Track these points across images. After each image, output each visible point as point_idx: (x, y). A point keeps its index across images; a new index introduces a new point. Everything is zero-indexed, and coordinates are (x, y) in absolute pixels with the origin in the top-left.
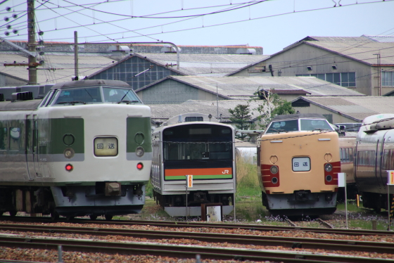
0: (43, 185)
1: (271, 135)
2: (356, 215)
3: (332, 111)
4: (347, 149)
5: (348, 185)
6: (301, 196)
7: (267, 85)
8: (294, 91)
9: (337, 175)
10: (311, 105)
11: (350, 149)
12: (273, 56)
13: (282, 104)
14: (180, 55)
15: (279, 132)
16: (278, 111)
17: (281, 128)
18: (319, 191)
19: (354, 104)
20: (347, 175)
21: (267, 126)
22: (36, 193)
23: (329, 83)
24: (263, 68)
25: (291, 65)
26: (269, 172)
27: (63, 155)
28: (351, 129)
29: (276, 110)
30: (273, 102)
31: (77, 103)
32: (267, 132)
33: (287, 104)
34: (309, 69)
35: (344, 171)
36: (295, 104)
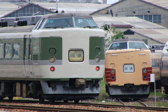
0: (35, 80)
1: (111, 51)
2: (161, 99)
3: (147, 37)
4: (156, 60)
5: (156, 81)
6: (129, 87)
7: (109, 22)
8: (125, 25)
9: (150, 75)
10: (135, 33)
11: (158, 60)
12: (113, 5)
13: (118, 33)
14: (58, 3)
15: (116, 49)
16: (115, 37)
17: (117, 47)
18: (139, 84)
19: (160, 34)
20: (156, 75)
21: (109, 46)
22: (30, 85)
23: (146, 21)
24: (107, 12)
25: (124, 10)
26: (110, 73)
27: (49, 61)
28: (158, 48)
29: (114, 36)
30: (113, 32)
31: (58, 27)
32: (109, 49)
33: (121, 33)
34: (134, 12)
35: (154, 73)
36: (126, 33)
